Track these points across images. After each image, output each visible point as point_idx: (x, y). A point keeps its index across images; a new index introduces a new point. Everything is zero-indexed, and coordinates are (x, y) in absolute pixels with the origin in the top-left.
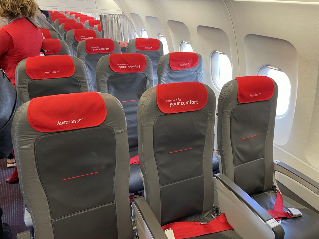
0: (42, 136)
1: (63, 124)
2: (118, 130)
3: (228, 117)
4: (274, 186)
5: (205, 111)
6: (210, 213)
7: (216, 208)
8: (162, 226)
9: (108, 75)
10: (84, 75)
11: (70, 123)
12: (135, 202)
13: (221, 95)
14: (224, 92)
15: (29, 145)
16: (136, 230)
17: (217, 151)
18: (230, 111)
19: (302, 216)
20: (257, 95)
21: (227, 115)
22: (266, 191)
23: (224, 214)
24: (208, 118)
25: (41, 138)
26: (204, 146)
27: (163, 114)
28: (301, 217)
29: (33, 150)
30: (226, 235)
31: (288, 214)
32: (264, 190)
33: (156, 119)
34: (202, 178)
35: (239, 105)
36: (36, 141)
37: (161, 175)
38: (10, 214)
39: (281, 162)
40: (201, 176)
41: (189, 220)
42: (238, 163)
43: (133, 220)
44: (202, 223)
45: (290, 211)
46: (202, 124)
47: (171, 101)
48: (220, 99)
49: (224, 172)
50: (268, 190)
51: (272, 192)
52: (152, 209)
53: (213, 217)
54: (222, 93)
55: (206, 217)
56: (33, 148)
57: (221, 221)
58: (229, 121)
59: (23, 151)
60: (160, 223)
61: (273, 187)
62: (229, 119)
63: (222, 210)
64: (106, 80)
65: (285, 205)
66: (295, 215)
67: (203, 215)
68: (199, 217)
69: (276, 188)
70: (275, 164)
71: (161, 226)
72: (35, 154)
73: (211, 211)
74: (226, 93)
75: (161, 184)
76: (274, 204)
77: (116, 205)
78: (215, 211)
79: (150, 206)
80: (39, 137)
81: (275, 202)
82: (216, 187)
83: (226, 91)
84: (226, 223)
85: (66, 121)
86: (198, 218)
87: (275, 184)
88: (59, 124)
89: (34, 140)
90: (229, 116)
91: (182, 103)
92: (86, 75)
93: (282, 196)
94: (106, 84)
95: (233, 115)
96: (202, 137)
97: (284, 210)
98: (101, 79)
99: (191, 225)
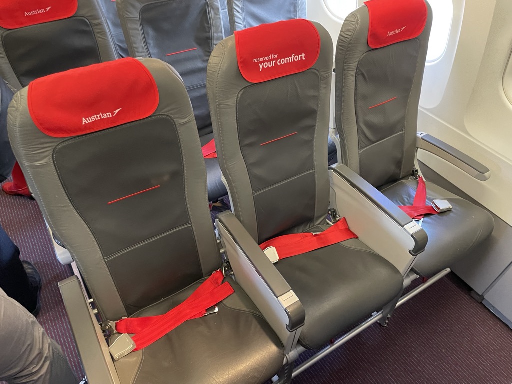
0: (61, 143)
1: (91, 121)
2: (181, 119)
3: (353, 76)
4: (415, 170)
5: (316, 71)
6: (324, 219)
7: (332, 211)
8: (259, 245)
9: (140, 6)
10: (96, 10)
11: (102, 118)
12: (219, 219)
13: (341, 37)
14: (346, 33)
15: (45, 160)
16: (225, 253)
17: (334, 130)
18: (356, 65)
19: (452, 210)
20: (398, 31)
21: (350, 72)
22: (403, 178)
23: (345, 219)
24: (320, 82)
25: (60, 146)
26: (315, 126)
27: (250, 85)
28: (450, 210)
29: (54, 167)
30: (348, 246)
31: (432, 209)
32: (401, 177)
33: (239, 93)
34: (313, 175)
35: (370, 52)
36: (54, 152)
37: (253, 178)
38: (27, 247)
39: (428, 135)
40: (312, 171)
41: (296, 231)
42: (365, 145)
43: (218, 242)
44: (314, 234)
45: (435, 205)
46: (312, 93)
47: (261, 60)
48: (341, 44)
49: (345, 161)
50: (406, 177)
51: (411, 179)
52: (244, 225)
53: (328, 224)
54: (343, 34)
55: (319, 224)
56: (53, 164)
57: (341, 228)
58: (353, 81)
59: (37, 169)
60: (257, 242)
61: (413, 171)
62: (354, 79)
63: (341, 214)
64: (136, 15)
65: (430, 197)
66: (442, 210)
67: (314, 222)
68: (310, 226)
69: (418, 172)
70: (419, 138)
71: (257, 245)
72: (58, 173)
73: (326, 215)
74: (350, 34)
75: (255, 190)
76: (414, 196)
77: (193, 226)
78: (331, 215)
79: (241, 222)
80: (57, 146)
81: (415, 193)
82: (333, 184)
83: (349, 31)
84: (348, 230)
85: (96, 116)
86: (308, 227)
87: (417, 167)
88: (85, 123)
89: (51, 151)
90: (354, 73)
91: (280, 62)
92: (99, 10)
93: (425, 185)
94: (139, 23)
95: (361, 71)
96: (312, 114)
97: (428, 203)
98: (127, 14)
99: (300, 238)
